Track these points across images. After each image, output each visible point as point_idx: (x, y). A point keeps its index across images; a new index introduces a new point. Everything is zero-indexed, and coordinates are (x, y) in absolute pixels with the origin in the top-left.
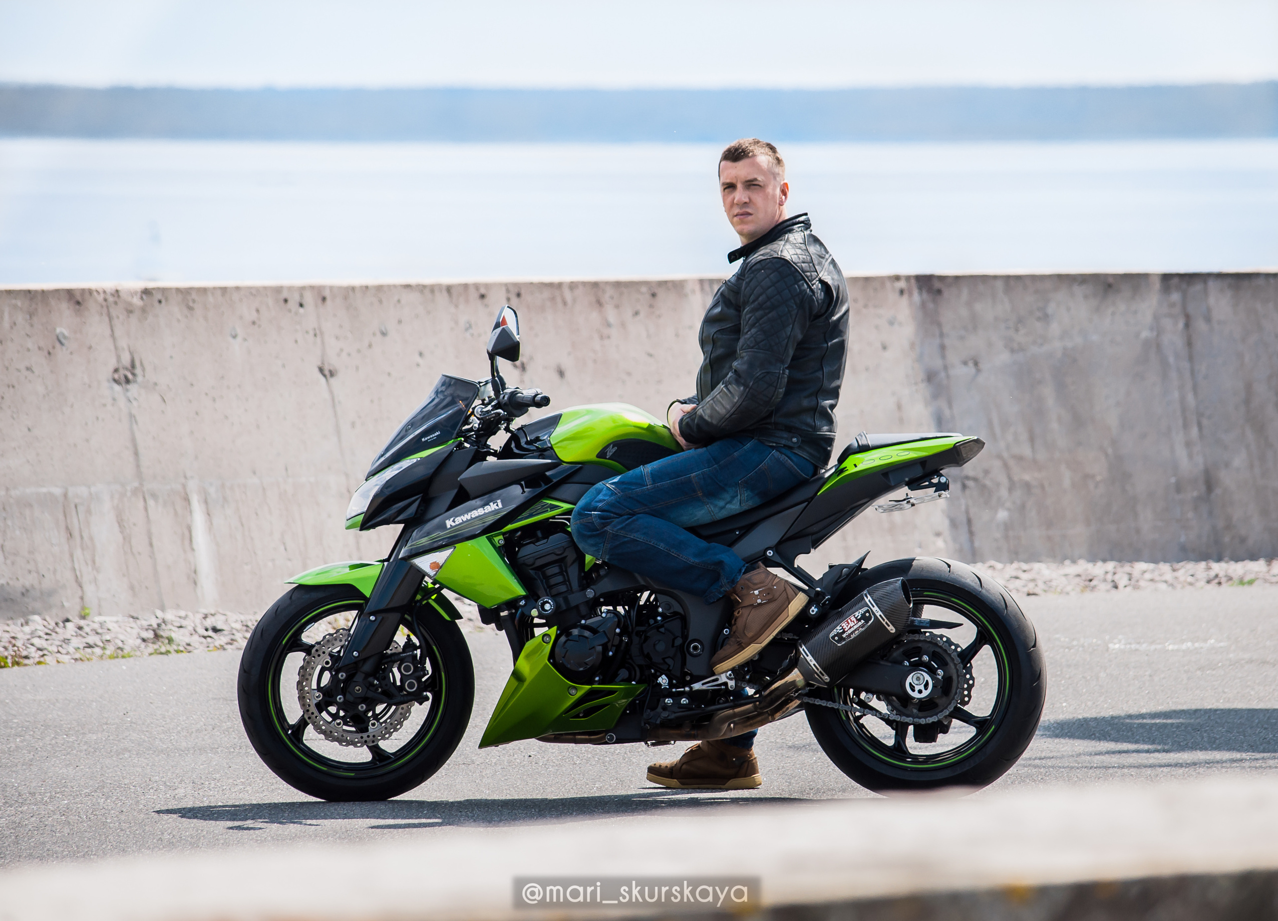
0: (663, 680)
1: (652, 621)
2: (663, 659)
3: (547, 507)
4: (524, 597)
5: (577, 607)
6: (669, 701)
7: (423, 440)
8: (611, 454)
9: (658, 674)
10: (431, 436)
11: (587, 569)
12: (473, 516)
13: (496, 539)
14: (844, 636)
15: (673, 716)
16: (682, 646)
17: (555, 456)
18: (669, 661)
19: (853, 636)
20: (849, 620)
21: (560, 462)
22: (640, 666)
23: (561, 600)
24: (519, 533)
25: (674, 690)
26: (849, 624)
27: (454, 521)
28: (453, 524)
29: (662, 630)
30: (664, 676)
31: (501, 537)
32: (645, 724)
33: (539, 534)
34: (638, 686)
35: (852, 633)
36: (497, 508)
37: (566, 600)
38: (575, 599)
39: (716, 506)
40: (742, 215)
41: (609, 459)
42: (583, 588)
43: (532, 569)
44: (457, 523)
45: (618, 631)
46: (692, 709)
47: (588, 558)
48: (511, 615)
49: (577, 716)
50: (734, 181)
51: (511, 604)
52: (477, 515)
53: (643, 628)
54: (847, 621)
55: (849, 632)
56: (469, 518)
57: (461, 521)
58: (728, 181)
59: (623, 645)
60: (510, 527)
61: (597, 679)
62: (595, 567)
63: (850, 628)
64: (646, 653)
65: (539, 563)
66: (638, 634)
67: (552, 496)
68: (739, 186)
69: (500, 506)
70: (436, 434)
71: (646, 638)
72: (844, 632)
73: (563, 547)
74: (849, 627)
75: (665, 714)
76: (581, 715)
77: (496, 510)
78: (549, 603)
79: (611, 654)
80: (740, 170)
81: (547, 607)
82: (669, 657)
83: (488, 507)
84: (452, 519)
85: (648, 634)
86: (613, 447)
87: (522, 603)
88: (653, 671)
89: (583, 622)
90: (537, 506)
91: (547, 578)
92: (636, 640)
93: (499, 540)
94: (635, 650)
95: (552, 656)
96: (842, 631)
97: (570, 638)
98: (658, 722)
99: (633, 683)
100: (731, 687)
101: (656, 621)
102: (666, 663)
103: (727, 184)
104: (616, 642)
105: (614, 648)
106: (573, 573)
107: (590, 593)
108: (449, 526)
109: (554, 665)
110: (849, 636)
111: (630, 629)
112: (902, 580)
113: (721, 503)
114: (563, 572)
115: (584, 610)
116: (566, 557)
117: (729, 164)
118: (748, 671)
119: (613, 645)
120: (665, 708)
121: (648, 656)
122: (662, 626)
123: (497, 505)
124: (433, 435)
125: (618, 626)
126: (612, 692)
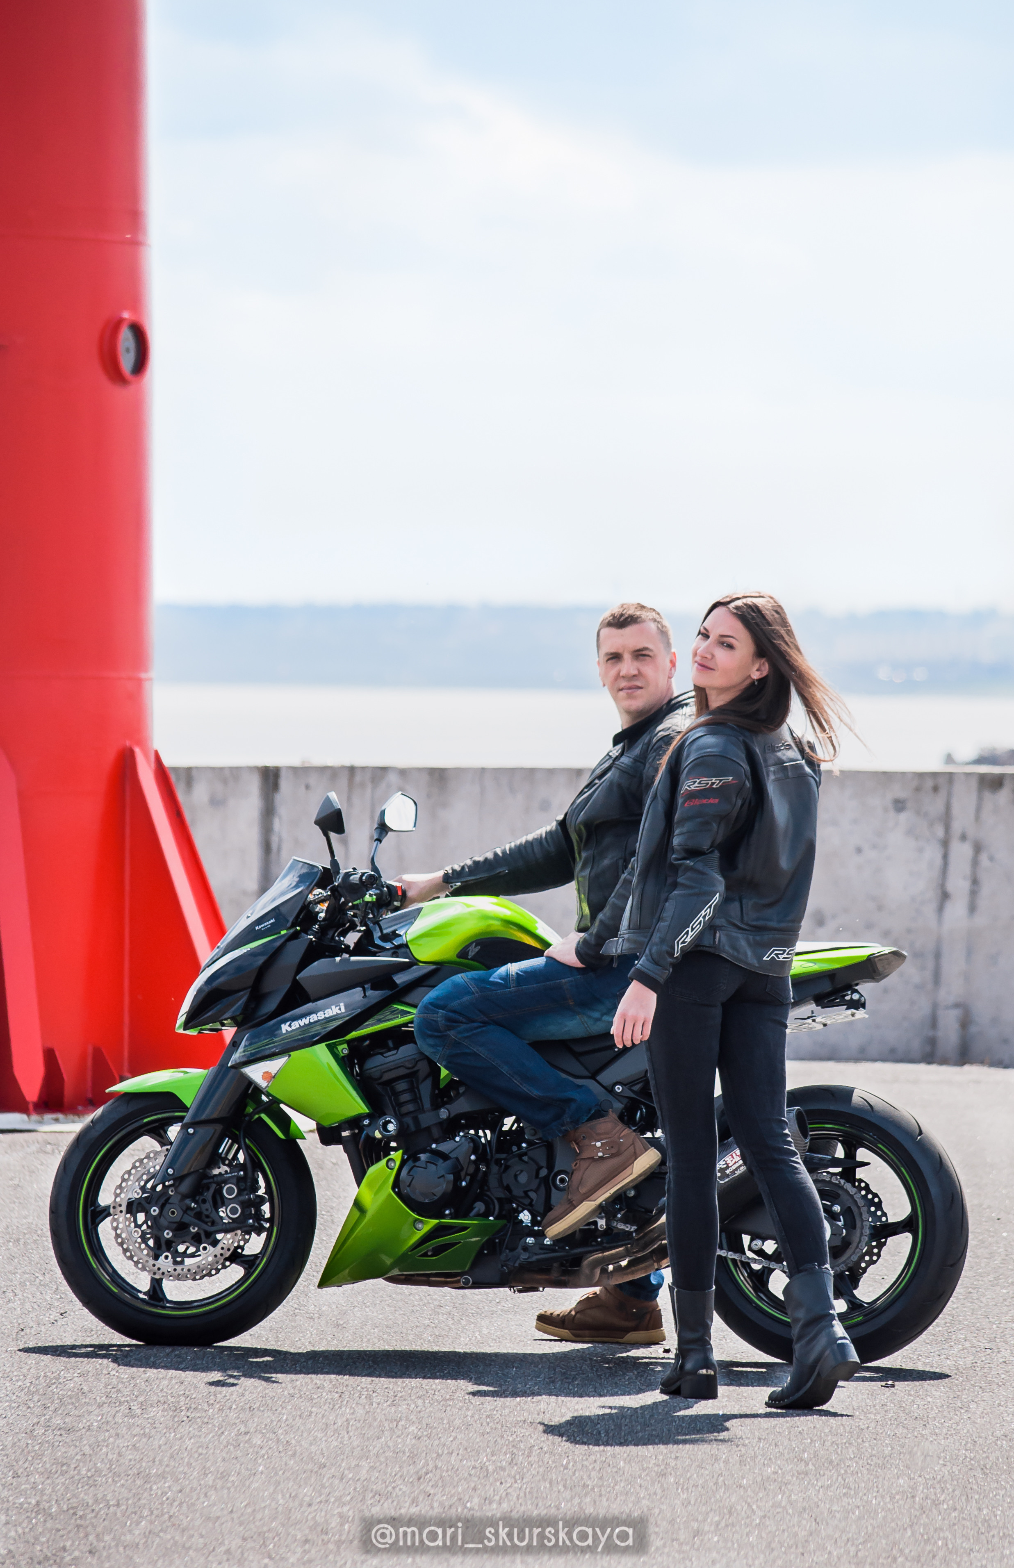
0: (525, 1217)
1: (515, 1148)
2: (526, 1193)
3: (398, 1013)
4: (367, 1116)
5: (428, 1129)
6: (530, 1240)
7: (257, 928)
8: (473, 954)
9: (520, 1209)
10: (265, 924)
11: (442, 1085)
12: (312, 1021)
13: (340, 1048)
14: (728, 1172)
15: (534, 1258)
16: (547, 1177)
17: (409, 954)
18: (532, 1195)
19: (738, 1173)
20: (734, 1155)
21: (415, 962)
22: (499, 1199)
23: (408, 1120)
24: (367, 1042)
25: (536, 1228)
26: (733, 1157)
27: (290, 1026)
28: (289, 1029)
29: (525, 1158)
30: (526, 1212)
31: (345, 1046)
32: (502, 1266)
33: (391, 1044)
34: (497, 1222)
35: (736, 1169)
36: (339, 1012)
37: (416, 1120)
38: (427, 1119)
39: (590, 1017)
40: (630, 688)
41: (471, 959)
42: (436, 1106)
43: (379, 1084)
44: (293, 1028)
45: (473, 1157)
46: (555, 1251)
47: (444, 1072)
48: (353, 1135)
49: (425, 1255)
50: (620, 651)
51: (354, 1122)
52: (316, 1019)
53: (504, 1156)
54: (732, 1155)
55: (734, 1167)
56: (307, 1022)
57: (298, 1026)
58: (613, 650)
59: (480, 1175)
60: (354, 1034)
61: (447, 1212)
62: (452, 1084)
63: (736, 1163)
64: (505, 1184)
65: (387, 1077)
66: (498, 1163)
67: (404, 1000)
68: (627, 657)
69: (343, 1010)
70: (270, 922)
71: (507, 1168)
72: (728, 1167)
73: (415, 1059)
74: (733, 1162)
75: (524, 1256)
76: (429, 1254)
77: (338, 1014)
78: (392, 1123)
79: (464, 1184)
80: (627, 638)
81: (391, 1127)
82: (531, 1190)
83: (329, 1010)
84: (288, 1023)
85: (509, 1163)
86: (475, 946)
87: (366, 1122)
88: (514, 1205)
89: (434, 1146)
90: (386, 1013)
91: (397, 1094)
92: (495, 1169)
93: (343, 1049)
94: (493, 1182)
95: (396, 1184)
96: (725, 1166)
97: (417, 1164)
98: (517, 1265)
99: (491, 1218)
100: (601, 1227)
101: (520, 1148)
102: (529, 1197)
103: (612, 654)
104: (472, 1169)
105: (468, 1178)
106: (425, 1089)
107: (444, 1113)
108: (284, 1031)
109: (399, 1194)
110: (733, 1172)
111: (489, 1157)
112: (798, 1109)
113: (596, 1015)
114: (413, 1089)
115: (436, 1133)
116: (418, 1071)
117: (613, 631)
118: (620, 1210)
119: (467, 1174)
120: (526, 1248)
121: (508, 1188)
122: (525, 1154)
123: (340, 1009)
124: (268, 923)
125: (474, 1153)
126: (464, 1228)
